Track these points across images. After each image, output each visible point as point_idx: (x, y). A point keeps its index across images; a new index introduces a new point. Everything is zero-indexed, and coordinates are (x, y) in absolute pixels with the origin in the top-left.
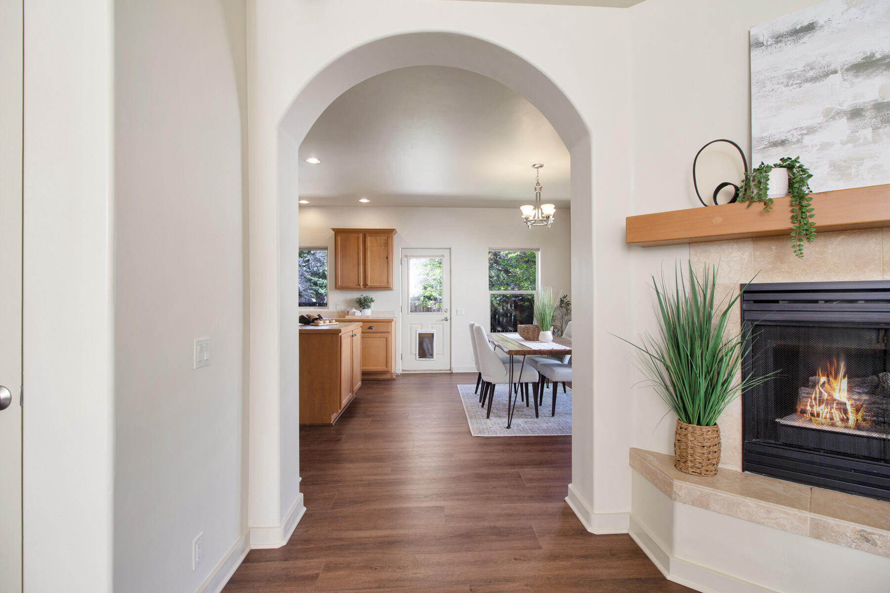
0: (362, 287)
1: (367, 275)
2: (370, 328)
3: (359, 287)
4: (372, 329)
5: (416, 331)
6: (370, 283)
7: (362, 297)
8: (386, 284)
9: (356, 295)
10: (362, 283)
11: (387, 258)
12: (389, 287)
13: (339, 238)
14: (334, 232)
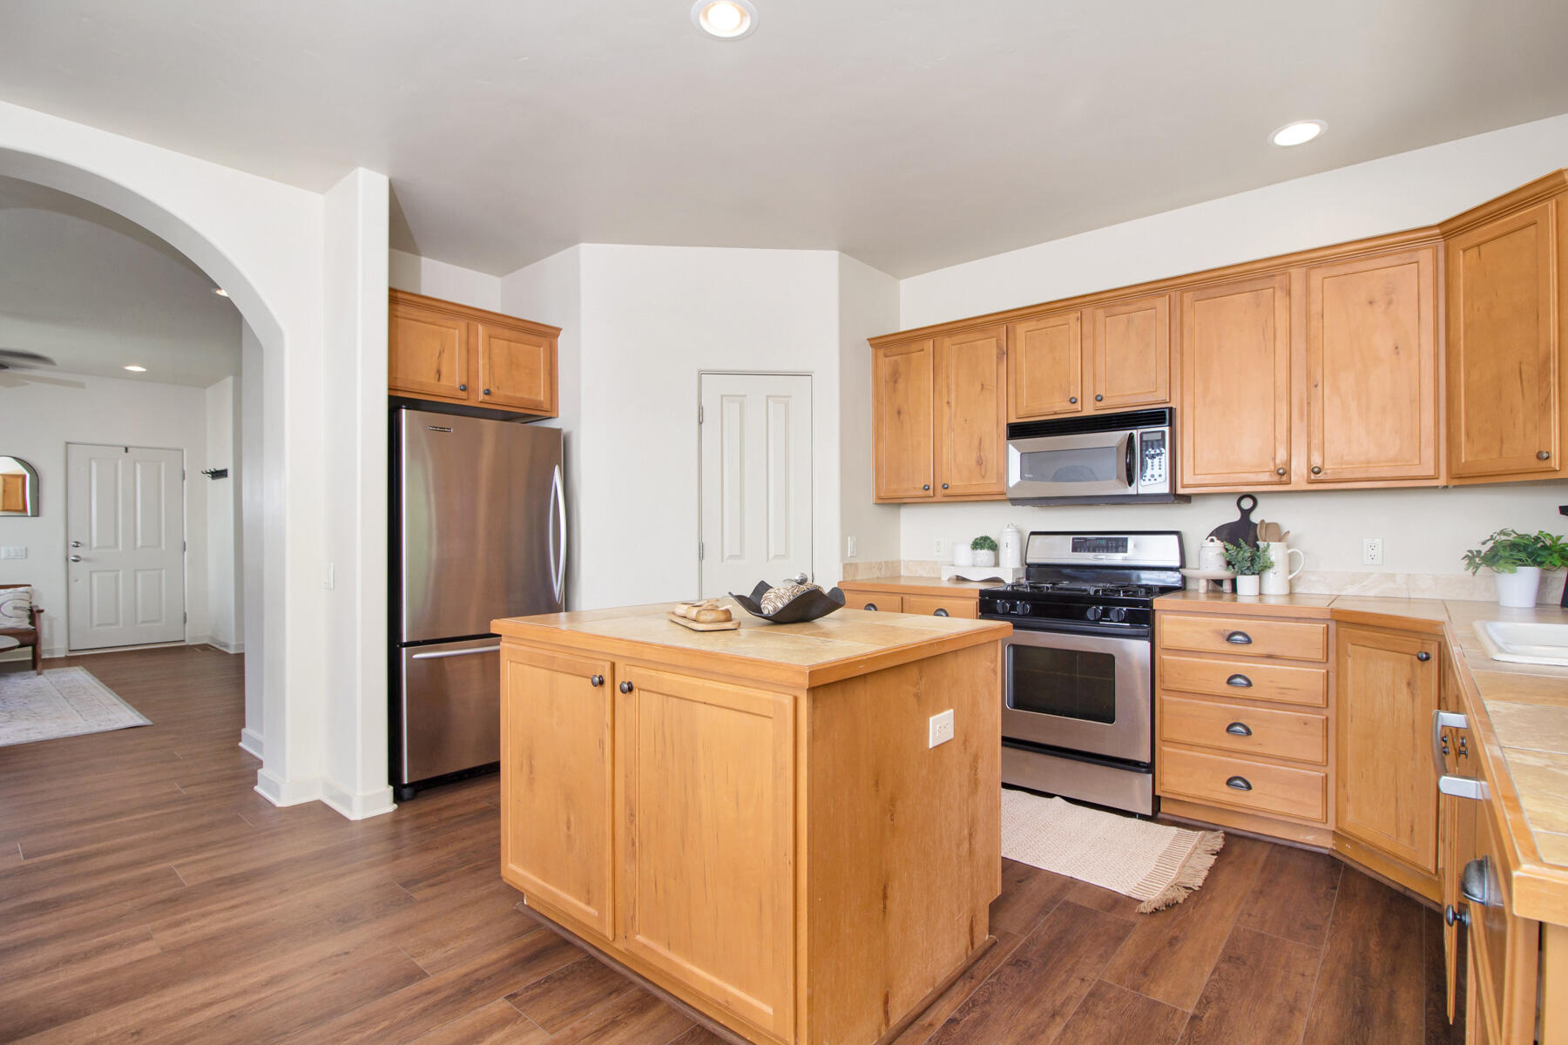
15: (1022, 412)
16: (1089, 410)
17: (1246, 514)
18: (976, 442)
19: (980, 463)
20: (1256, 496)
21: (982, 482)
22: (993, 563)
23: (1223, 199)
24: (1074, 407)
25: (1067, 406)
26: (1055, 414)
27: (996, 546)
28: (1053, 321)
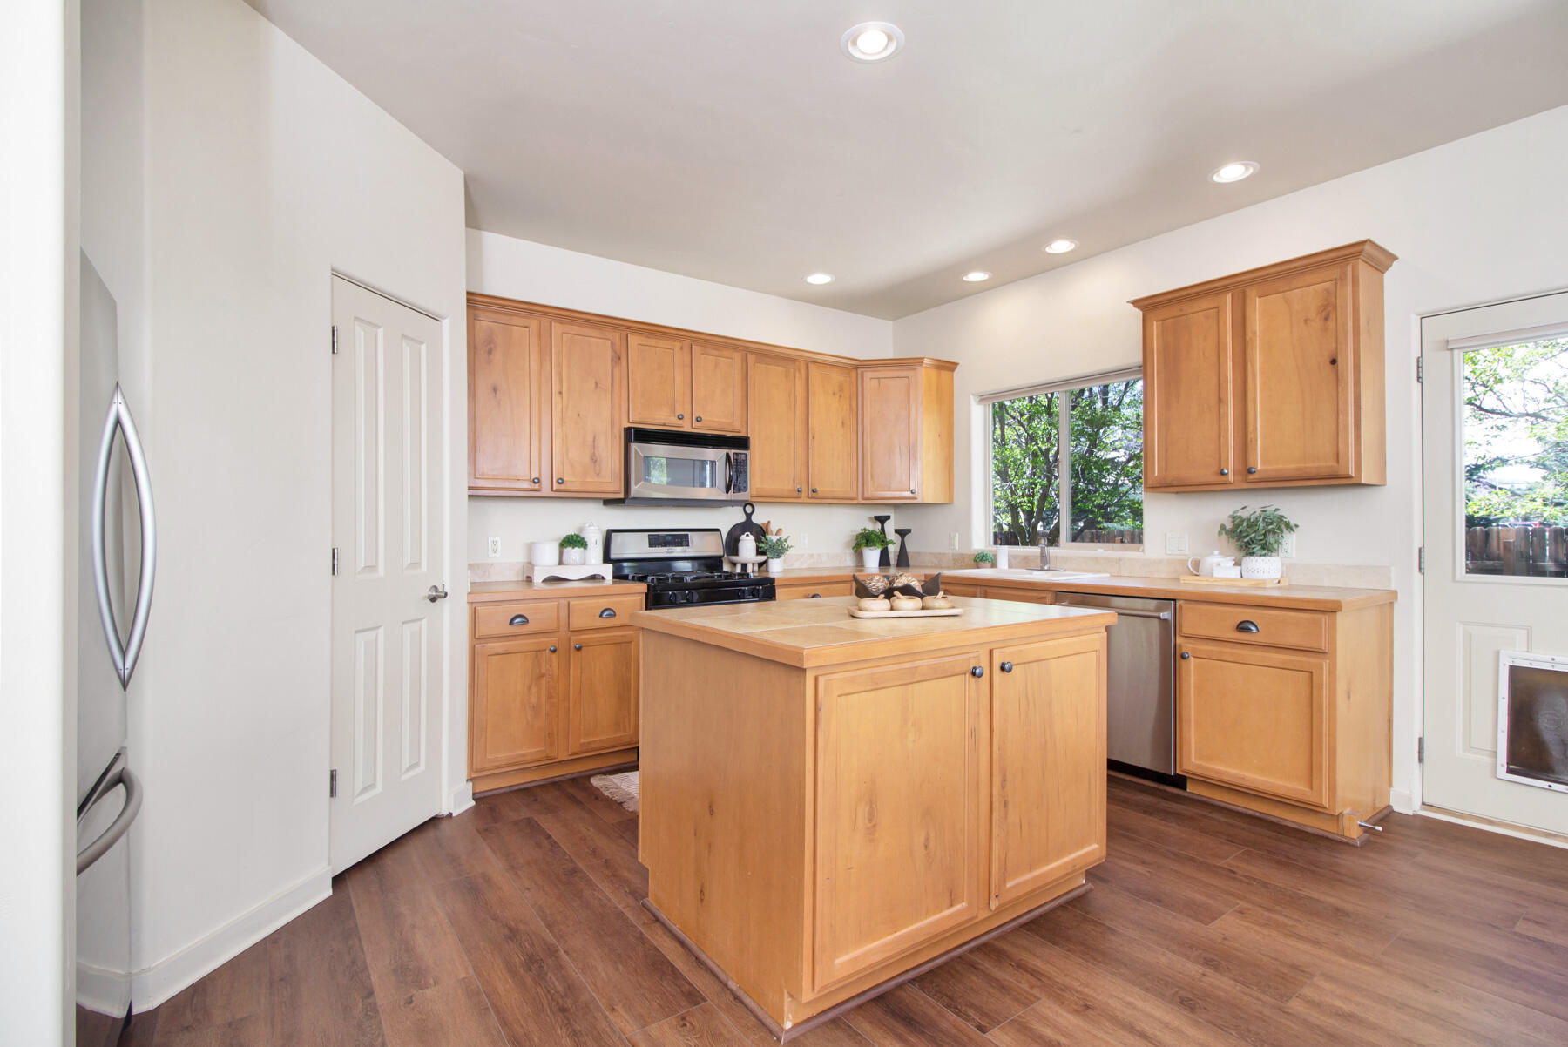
0: (1231, 478)
1: (1250, 436)
2: (1243, 627)
3: (1222, 479)
4: (1248, 630)
5: (1498, 653)
6: (1263, 463)
7: (1245, 514)
8: (1332, 463)
9: (1222, 510)
10: (1230, 467)
11: (1334, 362)
12: (1342, 472)
13: (1155, 327)
14: (1139, 313)
15: (637, 419)
16: (686, 427)
17: (749, 516)
18: (590, 439)
19: (594, 460)
20: (754, 504)
21: (596, 480)
22: (557, 561)
23: (752, 292)
24: (680, 422)
25: (674, 420)
26: (664, 425)
27: (586, 545)
28: (663, 343)
